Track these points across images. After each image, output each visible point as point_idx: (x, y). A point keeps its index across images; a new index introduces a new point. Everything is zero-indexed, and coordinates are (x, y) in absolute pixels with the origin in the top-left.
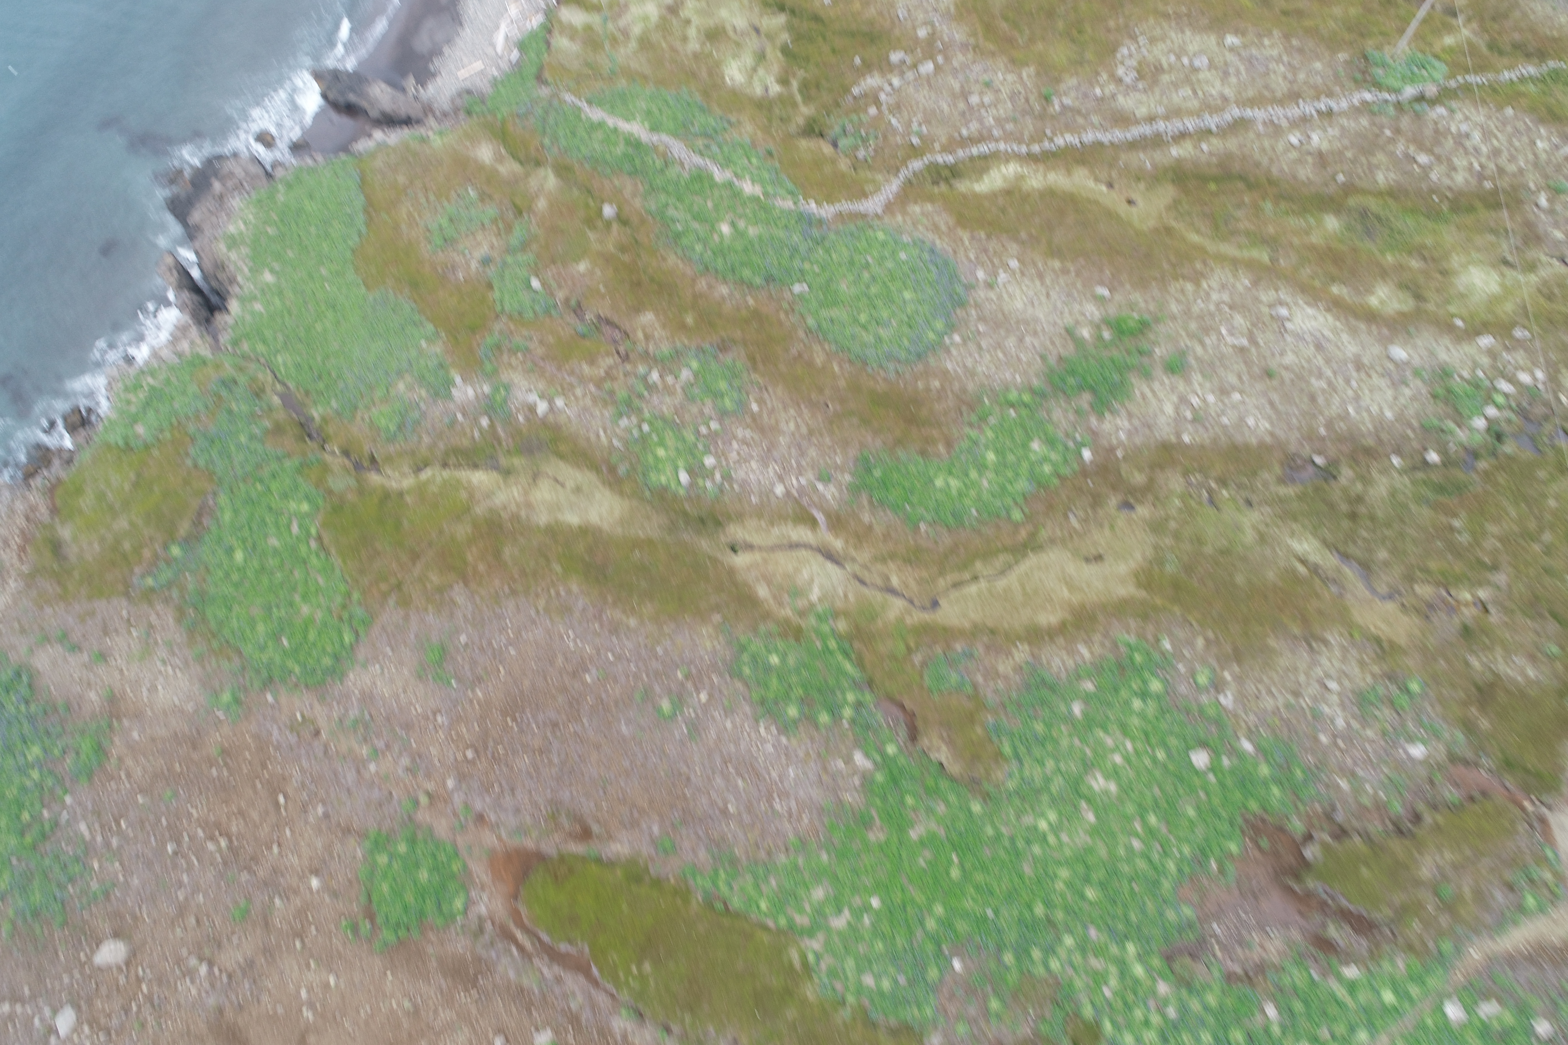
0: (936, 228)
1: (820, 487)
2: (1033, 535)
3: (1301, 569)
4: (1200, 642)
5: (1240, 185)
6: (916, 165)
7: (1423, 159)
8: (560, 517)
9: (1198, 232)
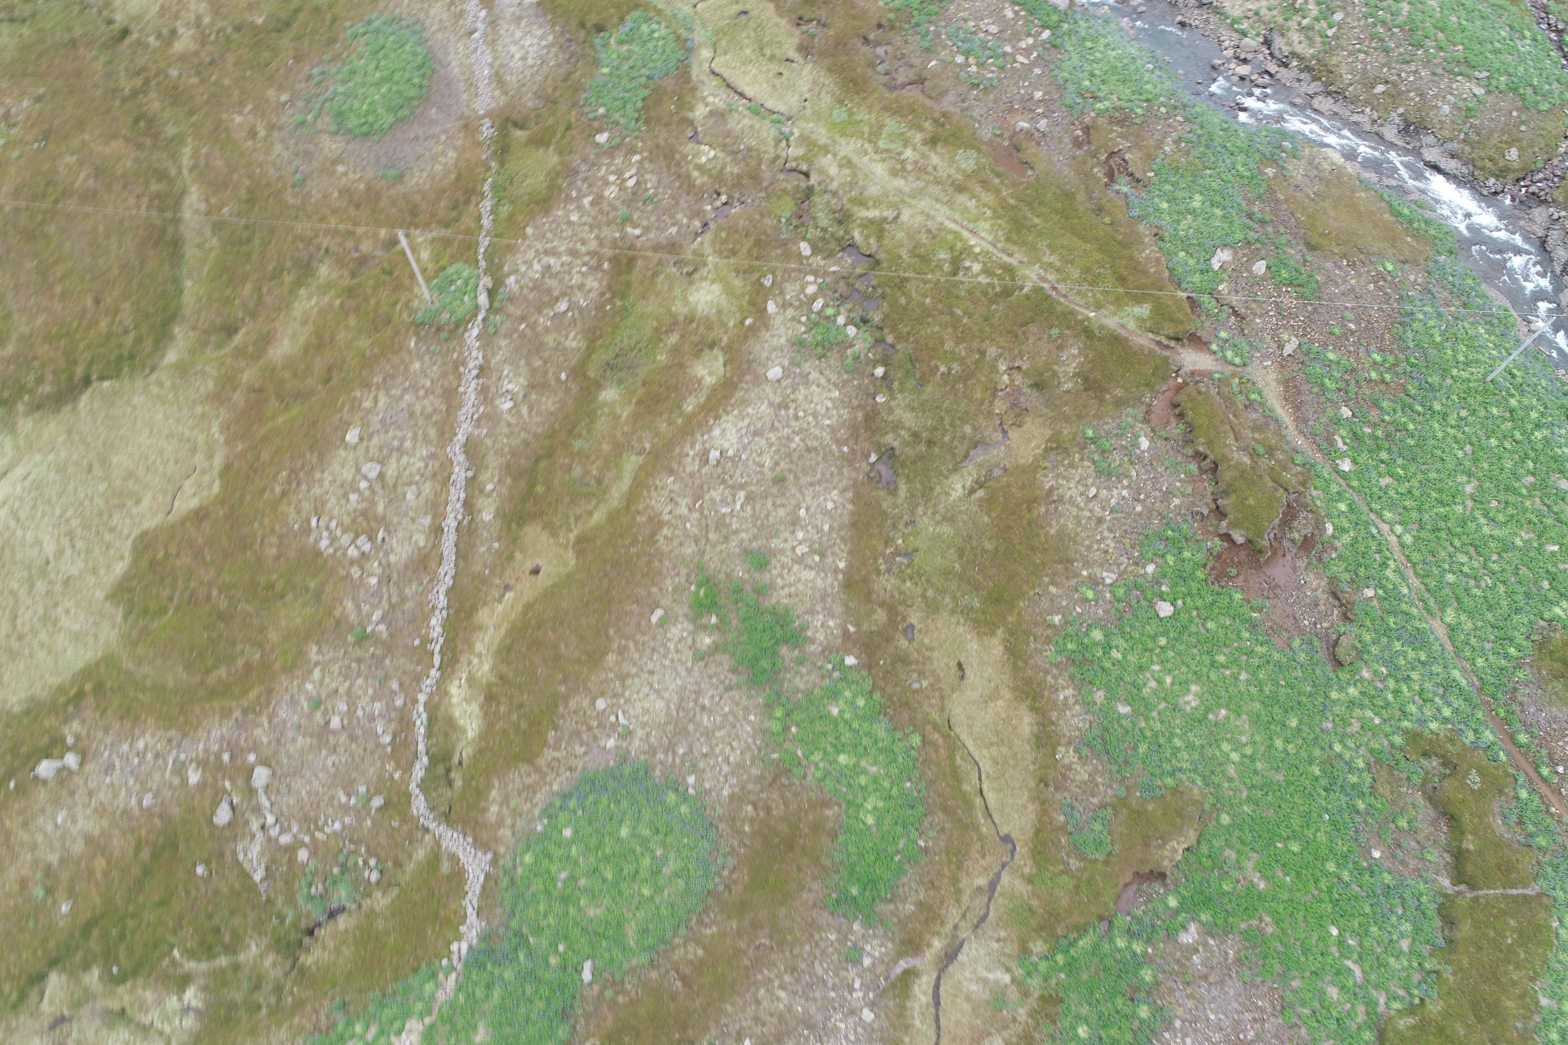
0: (530, 790)
1: (867, 962)
2: (936, 727)
7: (562, 306)
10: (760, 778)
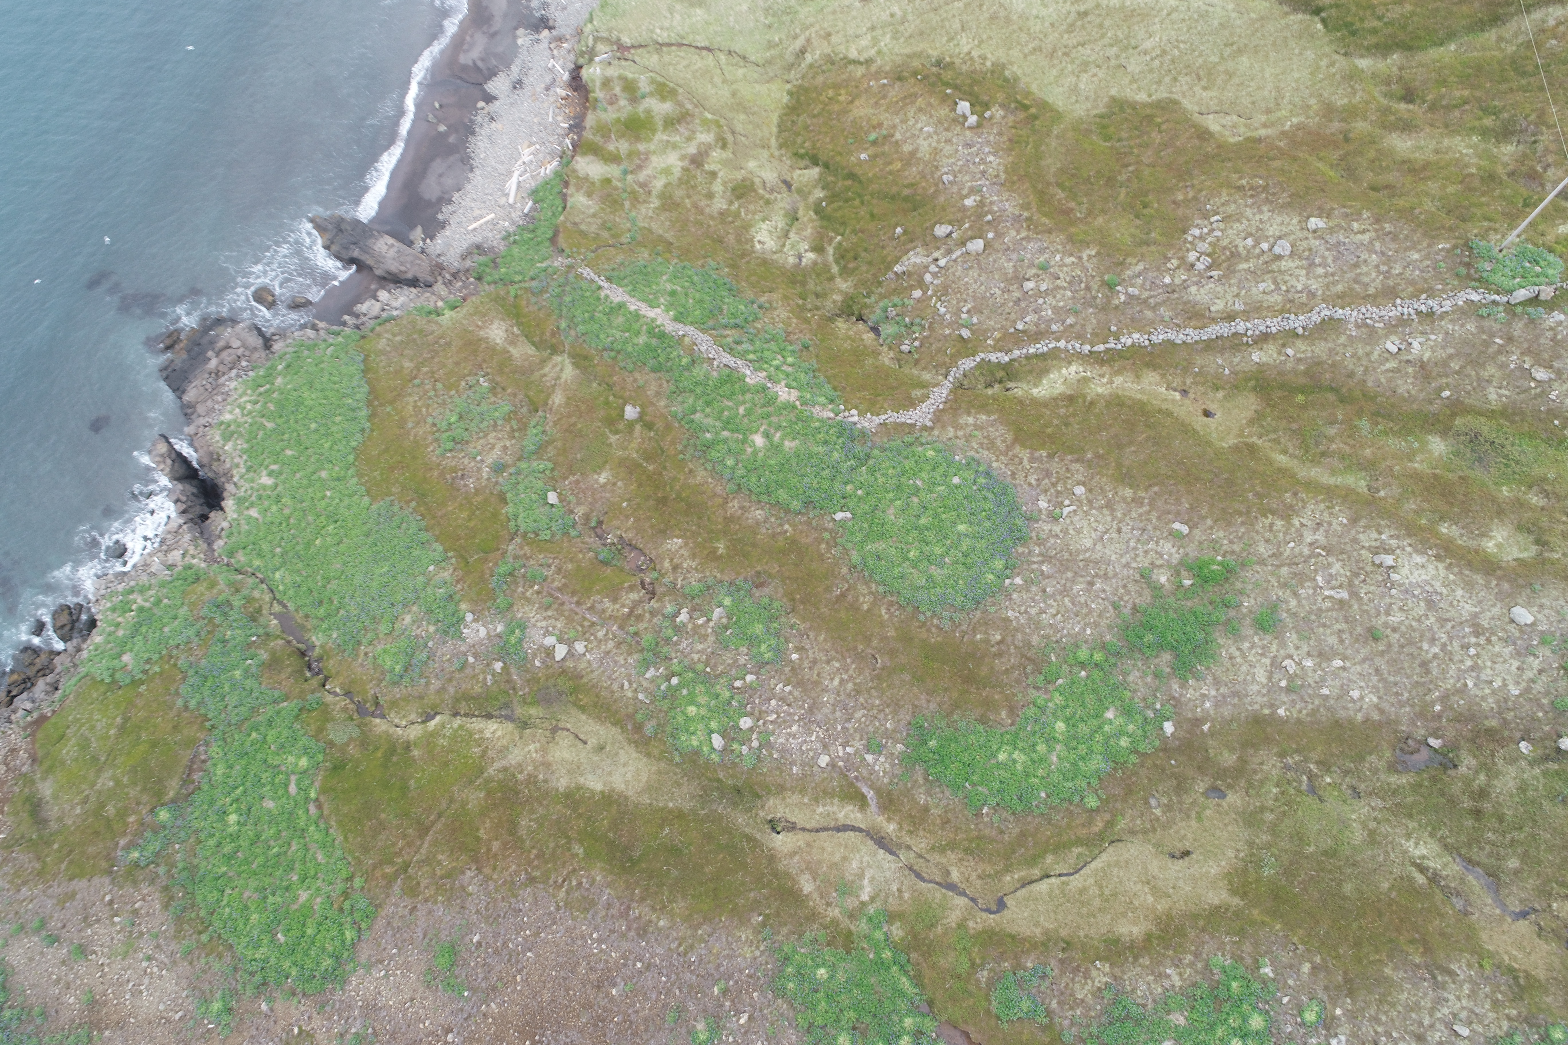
0: (991, 445)
1: (869, 758)
2: (1110, 824)
3: (1421, 879)
4: (1306, 968)
5: (1331, 397)
6: (967, 364)
7: (1541, 374)
8: (582, 780)
9: (1285, 452)
10: (1029, 645)
